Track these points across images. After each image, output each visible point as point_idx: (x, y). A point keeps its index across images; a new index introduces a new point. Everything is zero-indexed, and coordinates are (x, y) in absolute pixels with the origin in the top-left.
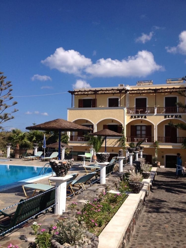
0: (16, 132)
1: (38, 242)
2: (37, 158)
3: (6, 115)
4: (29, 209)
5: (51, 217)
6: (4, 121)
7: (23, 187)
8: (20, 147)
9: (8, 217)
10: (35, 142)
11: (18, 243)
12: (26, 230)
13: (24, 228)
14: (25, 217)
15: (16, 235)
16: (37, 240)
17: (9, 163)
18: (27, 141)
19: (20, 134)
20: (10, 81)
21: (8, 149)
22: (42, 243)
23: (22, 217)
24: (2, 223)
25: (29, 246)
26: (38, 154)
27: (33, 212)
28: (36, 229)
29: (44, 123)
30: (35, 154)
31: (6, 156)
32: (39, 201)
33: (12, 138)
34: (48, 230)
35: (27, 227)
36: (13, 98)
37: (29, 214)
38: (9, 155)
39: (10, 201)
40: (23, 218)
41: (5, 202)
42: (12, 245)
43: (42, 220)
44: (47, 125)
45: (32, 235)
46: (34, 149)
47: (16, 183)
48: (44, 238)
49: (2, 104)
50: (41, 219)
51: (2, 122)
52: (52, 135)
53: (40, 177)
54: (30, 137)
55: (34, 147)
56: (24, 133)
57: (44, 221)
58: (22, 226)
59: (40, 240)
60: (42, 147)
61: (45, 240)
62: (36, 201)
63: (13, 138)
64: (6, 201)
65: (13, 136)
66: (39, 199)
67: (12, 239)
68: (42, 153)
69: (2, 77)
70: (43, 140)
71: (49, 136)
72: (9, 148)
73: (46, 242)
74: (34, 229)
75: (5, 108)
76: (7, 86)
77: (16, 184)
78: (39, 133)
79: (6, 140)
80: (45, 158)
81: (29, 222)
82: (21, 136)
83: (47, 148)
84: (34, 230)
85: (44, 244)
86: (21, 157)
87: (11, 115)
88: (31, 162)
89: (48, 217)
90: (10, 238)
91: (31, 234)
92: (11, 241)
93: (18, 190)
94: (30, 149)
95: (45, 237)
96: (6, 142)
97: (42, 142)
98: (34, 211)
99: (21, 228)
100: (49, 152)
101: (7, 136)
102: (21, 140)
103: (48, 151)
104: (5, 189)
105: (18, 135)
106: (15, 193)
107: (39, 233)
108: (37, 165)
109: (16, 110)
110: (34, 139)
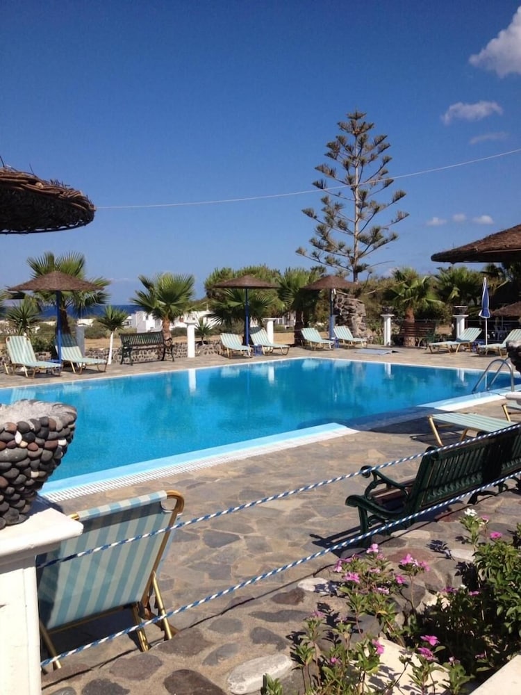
0: (404, 277)
1: (483, 565)
2: (463, 348)
3: (377, 231)
4: (453, 475)
5: (517, 504)
6: (371, 247)
7: (431, 420)
8: (416, 317)
9: (398, 490)
10: (456, 301)
11: (426, 558)
12: (447, 529)
13: (440, 523)
14: (442, 495)
15: (420, 538)
16: (481, 557)
17: (390, 360)
18: (435, 301)
19: (414, 281)
20: (384, 135)
21: (385, 323)
22: (494, 568)
23: (434, 494)
24: (383, 503)
25: (458, 570)
26: (468, 334)
27: (463, 485)
28: (474, 528)
29: (485, 239)
30: (458, 336)
31: (381, 342)
32: (480, 458)
33: (395, 293)
34: (510, 537)
35: (448, 520)
36: (392, 181)
37: (452, 488)
38: (388, 339)
39: (400, 453)
40: (438, 496)
41: (387, 454)
42: (412, 559)
43: (490, 508)
44: (493, 243)
45: (463, 543)
46: (454, 321)
47: (411, 409)
48: (500, 555)
49: (366, 201)
50: (485, 505)
51: (367, 252)
52: (507, 279)
53: (475, 398)
54: (441, 288)
55: (454, 316)
56: (425, 277)
57: (496, 511)
58: (437, 517)
59: (488, 558)
60: (480, 315)
61: (503, 563)
62: (469, 455)
63: (398, 295)
64: (390, 452)
65: (396, 287)
66: (480, 451)
67: (410, 545)
68: (480, 332)
69: (362, 127)
70: (480, 297)
71: (497, 283)
72: (389, 320)
73: (504, 568)
74: (470, 527)
75: (374, 214)
76: (375, 151)
77: (412, 411)
78: (468, 276)
79: (379, 301)
80: (487, 346)
81: (453, 510)
82: (419, 288)
83: (493, 317)
84: (470, 531)
85: (500, 571)
86: (419, 345)
87: (389, 231)
88: (447, 356)
89: (506, 503)
90: (405, 541)
91: (461, 542)
92: (408, 549)
93: (418, 426)
94: (442, 323)
95: (503, 553)
96: (381, 306)
97: (478, 304)
98: (465, 482)
99: (433, 523)
100: (499, 329)
101: (381, 288)
102: (419, 298)
103: (496, 327)
104: (384, 424)
105: (409, 283)
106: (411, 435)
107: (483, 541)
108: (465, 365)
109: (403, 215)
110: (455, 294)
